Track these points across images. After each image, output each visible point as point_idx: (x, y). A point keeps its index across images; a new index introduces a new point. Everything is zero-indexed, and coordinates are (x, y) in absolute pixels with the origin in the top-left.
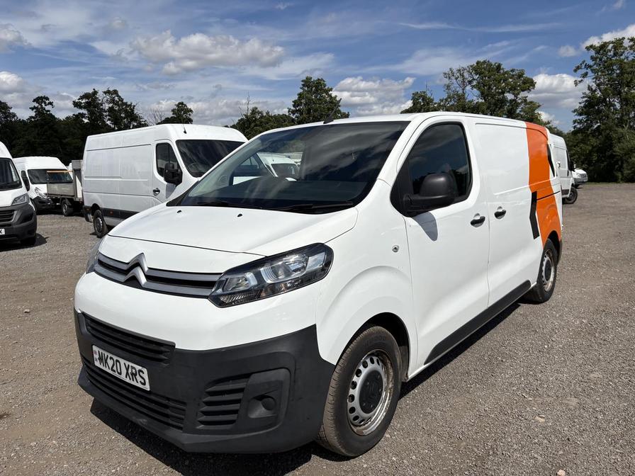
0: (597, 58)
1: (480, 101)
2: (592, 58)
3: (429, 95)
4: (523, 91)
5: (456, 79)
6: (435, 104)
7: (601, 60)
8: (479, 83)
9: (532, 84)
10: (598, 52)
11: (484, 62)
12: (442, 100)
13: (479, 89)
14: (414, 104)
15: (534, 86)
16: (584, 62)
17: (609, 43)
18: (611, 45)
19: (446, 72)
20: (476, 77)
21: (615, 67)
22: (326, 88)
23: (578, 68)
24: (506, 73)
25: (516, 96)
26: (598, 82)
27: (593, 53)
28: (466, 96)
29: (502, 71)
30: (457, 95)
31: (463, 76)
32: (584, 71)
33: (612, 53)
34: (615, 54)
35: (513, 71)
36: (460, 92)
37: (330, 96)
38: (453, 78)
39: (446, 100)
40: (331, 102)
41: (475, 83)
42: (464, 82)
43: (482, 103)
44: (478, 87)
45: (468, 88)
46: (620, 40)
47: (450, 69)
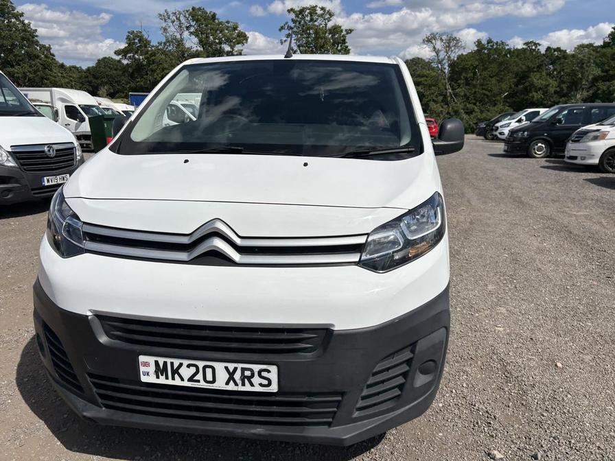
0: (297, 21)
1: (199, 49)
2: (293, 20)
3: (146, 36)
4: (238, 44)
5: (173, 22)
6: (153, 46)
7: (300, 23)
8: (196, 30)
9: (246, 38)
10: (297, 16)
11: (200, 9)
12: (160, 44)
13: (197, 36)
14: (129, 44)
15: (247, 40)
16: (287, 23)
17: (307, 8)
18: (308, 11)
19: (161, 13)
20: (193, 23)
21: (311, 31)
22: (15, 11)
23: (282, 28)
24: (221, 23)
25: (232, 47)
26: (298, 43)
27: (293, 16)
28: (184, 42)
29: (217, 21)
30: (175, 39)
31: (180, 20)
32: (287, 32)
33: (308, 18)
34: (312, 20)
35: (228, 22)
36: (178, 36)
37: (23, 22)
38: (170, 21)
39: (165, 44)
40: (25, 31)
41: (192, 30)
42: (181, 27)
43: (201, 51)
44: (195, 34)
45: (186, 34)
46: (314, 7)
47: (166, 11)
